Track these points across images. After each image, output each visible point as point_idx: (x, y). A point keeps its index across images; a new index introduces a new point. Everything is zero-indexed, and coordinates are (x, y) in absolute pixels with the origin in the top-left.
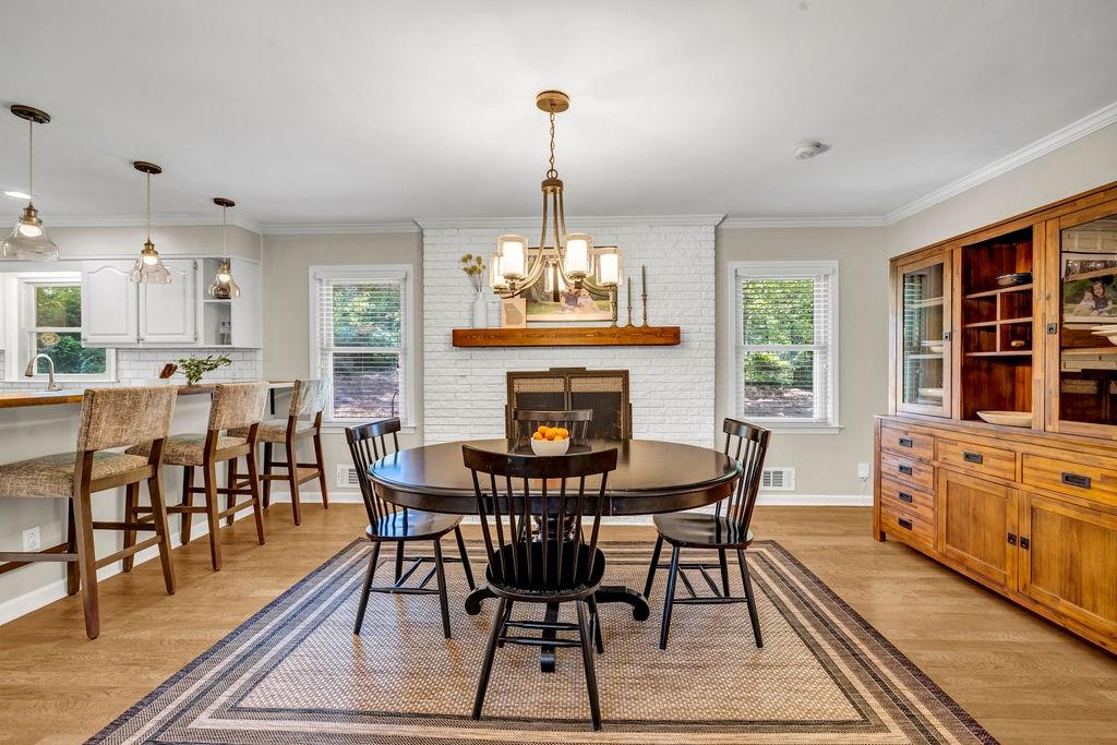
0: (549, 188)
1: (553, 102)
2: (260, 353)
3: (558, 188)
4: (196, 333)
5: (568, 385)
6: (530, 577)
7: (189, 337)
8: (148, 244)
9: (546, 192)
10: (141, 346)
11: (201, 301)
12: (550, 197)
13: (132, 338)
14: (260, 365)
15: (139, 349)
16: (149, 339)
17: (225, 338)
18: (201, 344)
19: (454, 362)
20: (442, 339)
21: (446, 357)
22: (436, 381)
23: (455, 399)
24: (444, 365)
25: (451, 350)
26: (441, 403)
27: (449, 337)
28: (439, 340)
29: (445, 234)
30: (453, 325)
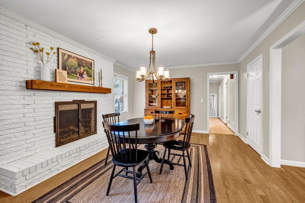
0: (152, 53)
1: (153, 31)
3: (154, 53)
5: (79, 106)
6: (175, 145)
9: (151, 54)
12: (152, 55)
19: (23, 97)
20: (14, 83)
21: (16, 94)
22: (9, 108)
23: (23, 117)
24: (15, 98)
25: (20, 90)
26: (13, 120)
27: (19, 83)
28: (11, 84)
29: (16, 24)
30: (22, 77)
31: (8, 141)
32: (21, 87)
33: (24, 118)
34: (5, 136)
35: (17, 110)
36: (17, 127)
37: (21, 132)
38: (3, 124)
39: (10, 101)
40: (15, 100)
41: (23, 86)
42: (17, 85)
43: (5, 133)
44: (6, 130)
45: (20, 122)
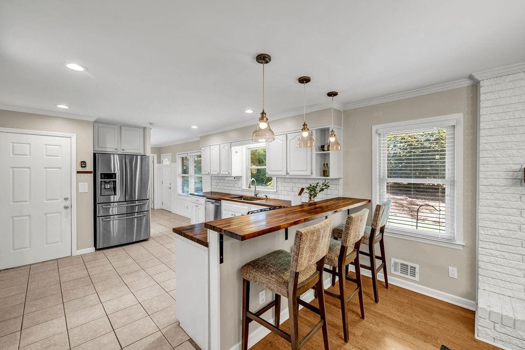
2: (341, 182)
4: (312, 170)
7: (308, 173)
8: (305, 125)
10: (288, 177)
11: (314, 152)
13: (284, 173)
14: (341, 188)
15: (287, 178)
16: (291, 173)
17: (325, 173)
18: (314, 176)
19: (518, 196)
20: (502, 175)
21: (507, 191)
22: (494, 212)
23: (519, 230)
24: (505, 198)
25: (514, 185)
26: (500, 231)
27: (511, 173)
28: (498, 175)
29: (507, 80)
30: (518, 162)
31: (492, 259)
32: (515, 180)
33: (520, 233)
34: (487, 250)
35: (507, 217)
36: (506, 243)
37: (516, 255)
38: (486, 233)
39: (496, 201)
40: (504, 200)
41: (520, 177)
42: (509, 177)
43: (488, 247)
44: (490, 243)
45: (512, 236)
